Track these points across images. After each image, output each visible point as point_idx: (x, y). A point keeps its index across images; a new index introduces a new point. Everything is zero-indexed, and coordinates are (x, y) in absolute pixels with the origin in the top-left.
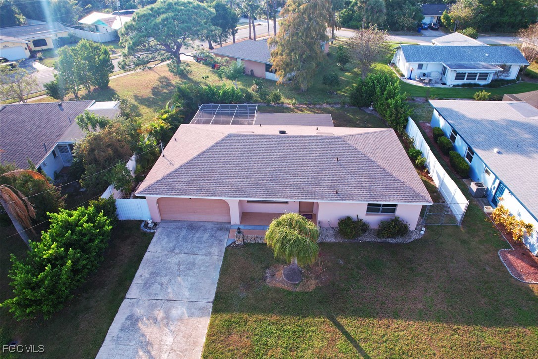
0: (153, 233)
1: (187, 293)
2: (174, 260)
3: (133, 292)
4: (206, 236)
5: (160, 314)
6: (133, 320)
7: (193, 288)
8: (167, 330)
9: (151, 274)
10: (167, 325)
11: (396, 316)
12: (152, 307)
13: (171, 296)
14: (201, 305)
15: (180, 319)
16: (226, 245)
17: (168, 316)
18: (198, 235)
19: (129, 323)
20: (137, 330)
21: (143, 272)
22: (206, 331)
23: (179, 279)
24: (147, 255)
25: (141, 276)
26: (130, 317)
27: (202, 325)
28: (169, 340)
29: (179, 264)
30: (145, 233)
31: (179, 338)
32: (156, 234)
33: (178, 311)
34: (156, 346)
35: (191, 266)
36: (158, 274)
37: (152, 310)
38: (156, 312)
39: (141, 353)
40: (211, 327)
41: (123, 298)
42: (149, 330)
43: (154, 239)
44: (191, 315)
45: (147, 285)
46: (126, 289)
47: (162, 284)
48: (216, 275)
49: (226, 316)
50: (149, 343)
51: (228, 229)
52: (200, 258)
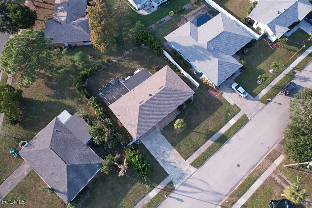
0: (142, 143)
1: (165, 148)
2: (154, 144)
3: (156, 157)
4: (153, 133)
5: (166, 156)
6: (163, 161)
7: (165, 146)
8: (170, 157)
9: (154, 151)
10: (169, 156)
11: (202, 122)
12: (163, 156)
13: (163, 151)
14: (170, 148)
15: (170, 153)
16: (160, 132)
17: (168, 155)
18: (151, 135)
19: (163, 162)
20: (166, 161)
21: (152, 152)
22: (176, 151)
23: (160, 147)
24: (148, 148)
25: (153, 153)
26: (162, 161)
27: (174, 150)
28: (173, 158)
29: (156, 144)
30: (140, 144)
31: (174, 156)
32: (142, 142)
33: (168, 152)
34: (172, 160)
35: (159, 142)
36: (155, 150)
37: (164, 156)
38: (165, 156)
39: (171, 163)
40: (176, 150)
41: (156, 159)
42: (168, 159)
43: (144, 144)
44: (171, 151)
45: (156, 154)
46: (154, 158)
47: (159, 151)
48: (166, 140)
49: (176, 146)
50: (170, 161)
51: (156, 128)
52: (159, 139)
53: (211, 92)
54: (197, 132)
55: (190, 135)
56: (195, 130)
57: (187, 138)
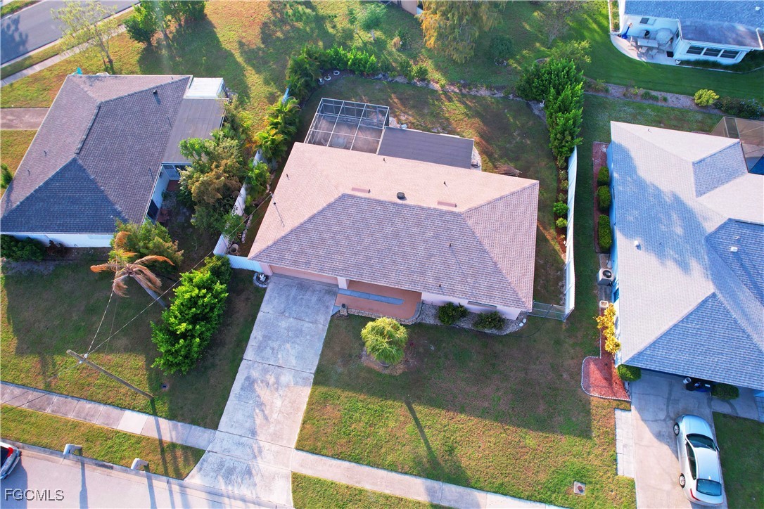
0: (265, 289)
1: (294, 362)
2: (284, 324)
3: (249, 354)
4: (314, 299)
5: (272, 380)
6: (250, 382)
7: (300, 357)
8: (277, 395)
9: (265, 337)
10: (277, 389)
12: (265, 371)
13: (281, 363)
14: (305, 375)
15: (287, 386)
16: (331, 313)
17: (277, 382)
18: (306, 297)
19: (247, 383)
20: (254, 391)
21: (257, 334)
22: (307, 400)
23: (288, 346)
24: (260, 315)
25: (255, 338)
26: (248, 378)
27: (305, 393)
28: (278, 403)
29: (288, 329)
30: (257, 288)
31: (286, 403)
32: (268, 290)
33: (286, 378)
34: (268, 407)
35: (299, 333)
36: (270, 338)
37: (265, 374)
38: (268, 377)
39: (257, 411)
40: (311, 397)
41: (242, 359)
42: (262, 392)
43: (266, 297)
44: (296, 383)
45: (260, 348)
46: (243, 351)
47: (273, 349)
48: (319, 346)
49: (323, 389)
50: (262, 404)
51: (335, 294)
52: (307, 325)
53: (592, 366)
54: (416, 419)
55: (390, 402)
56: (417, 408)
57: (375, 403)
